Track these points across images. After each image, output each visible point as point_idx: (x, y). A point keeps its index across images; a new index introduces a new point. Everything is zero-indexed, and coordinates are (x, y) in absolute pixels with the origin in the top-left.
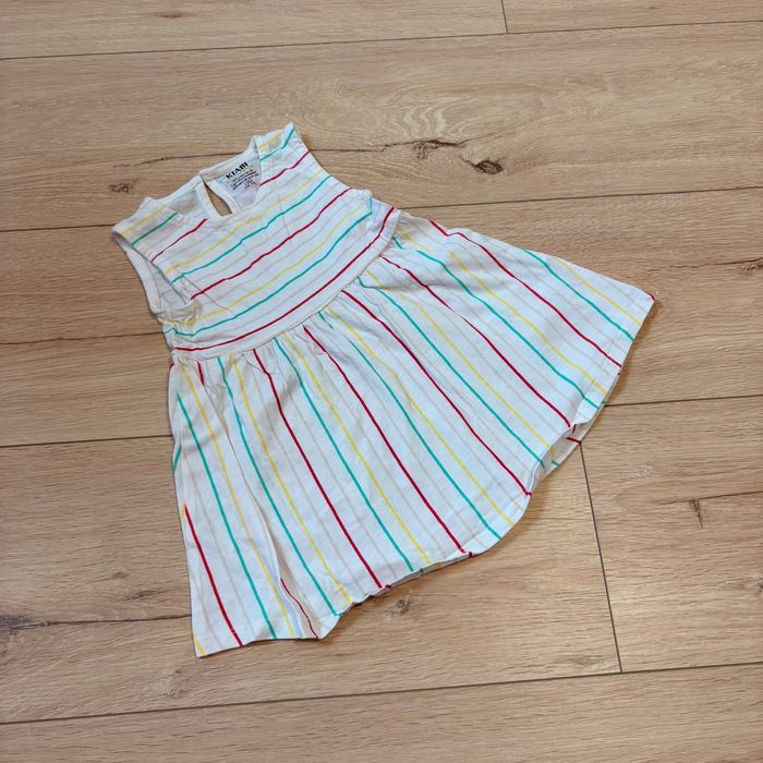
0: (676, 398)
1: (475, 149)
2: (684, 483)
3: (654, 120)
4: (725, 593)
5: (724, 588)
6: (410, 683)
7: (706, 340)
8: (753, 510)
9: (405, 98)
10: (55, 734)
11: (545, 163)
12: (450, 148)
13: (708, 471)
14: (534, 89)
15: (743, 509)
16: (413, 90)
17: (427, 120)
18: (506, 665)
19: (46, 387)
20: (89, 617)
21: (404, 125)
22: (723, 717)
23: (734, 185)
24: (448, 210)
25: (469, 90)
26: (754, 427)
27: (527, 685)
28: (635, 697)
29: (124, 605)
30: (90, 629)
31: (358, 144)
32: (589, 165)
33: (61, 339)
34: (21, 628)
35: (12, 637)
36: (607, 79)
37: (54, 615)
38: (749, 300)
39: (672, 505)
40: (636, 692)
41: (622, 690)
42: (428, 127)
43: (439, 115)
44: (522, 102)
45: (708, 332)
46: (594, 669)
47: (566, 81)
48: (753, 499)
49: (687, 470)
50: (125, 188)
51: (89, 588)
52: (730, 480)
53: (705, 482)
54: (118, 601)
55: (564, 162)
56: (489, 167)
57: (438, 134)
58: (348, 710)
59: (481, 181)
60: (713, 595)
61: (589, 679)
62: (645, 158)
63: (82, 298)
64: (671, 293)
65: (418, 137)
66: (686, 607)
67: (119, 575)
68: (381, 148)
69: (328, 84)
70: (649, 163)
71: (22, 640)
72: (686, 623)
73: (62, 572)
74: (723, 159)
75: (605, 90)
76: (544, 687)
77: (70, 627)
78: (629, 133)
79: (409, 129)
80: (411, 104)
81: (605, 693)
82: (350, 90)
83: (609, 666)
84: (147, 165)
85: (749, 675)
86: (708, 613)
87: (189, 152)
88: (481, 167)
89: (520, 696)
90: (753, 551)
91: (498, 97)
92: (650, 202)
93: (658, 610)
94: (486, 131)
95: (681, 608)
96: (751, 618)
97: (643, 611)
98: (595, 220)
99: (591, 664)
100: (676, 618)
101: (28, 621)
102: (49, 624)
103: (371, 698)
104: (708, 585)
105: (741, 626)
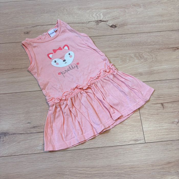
0: (158, 80)
1: (110, 22)
2: (160, 99)
3: (152, 15)
4: (169, 124)
5: (169, 123)
6: (97, 146)
7: (165, 66)
8: (176, 105)
9: (93, 10)
10: (15, 159)
11: (126, 25)
12: (104, 22)
13: (165, 97)
14: (124, 8)
15: (173, 105)
16: (95, 8)
17: (98, 16)
18: (119, 142)
19: (11, 80)
20: (22, 132)
21: (93, 17)
22: (169, 152)
23: (172, 30)
24: (104, 37)
25: (108, 8)
26: (176, 86)
27: (124, 146)
28: (148, 148)
29: (30, 130)
30: (23, 135)
31: (82, 21)
32: (137, 26)
33: (14, 69)
34: (7, 135)
35: (5, 137)
36: (141, 5)
37: (14, 132)
38: (175, 57)
39: (157, 105)
40: (148, 147)
41: (145, 147)
42: (99, 17)
43: (101, 14)
44: (121, 11)
45: (165, 64)
46: (139, 142)
47: (132, 5)
48: (176, 103)
49: (161, 96)
50: (28, 33)
51: (22, 126)
52: (170, 99)
53: (164, 99)
54: (29, 129)
55: (131, 25)
56: (113, 26)
57: (101, 19)
58: (82, 152)
59: (111, 30)
60: (166, 125)
61: (138, 144)
62: (150, 24)
63: (18, 59)
64: (156, 56)
65: (96, 20)
66: (160, 128)
67: (29, 123)
68: (88, 22)
69: (75, 7)
70: (151, 25)
71: (7, 138)
72: (160, 131)
73: (16, 122)
74: (169, 24)
75: (141, 7)
76: (127, 146)
77: (18, 135)
78: (146, 18)
79: (94, 18)
80: (95, 12)
81: (141, 147)
82: (80, 9)
83: (142, 141)
84: (33, 27)
85: (175, 143)
86: (165, 129)
87: (42, 24)
88: (111, 26)
89: (122, 149)
90: (175, 115)
91: (115, 10)
92: (151, 34)
93: (154, 129)
94: (113, 18)
95: (159, 128)
96: (175, 130)
97: (150, 129)
98: (138, 38)
99: (138, 141)
100: (158, 130)
101: (8, 133)
102: (13, 134)
103: (88, 149)
104: (165, 123)
105: (173, 132)
